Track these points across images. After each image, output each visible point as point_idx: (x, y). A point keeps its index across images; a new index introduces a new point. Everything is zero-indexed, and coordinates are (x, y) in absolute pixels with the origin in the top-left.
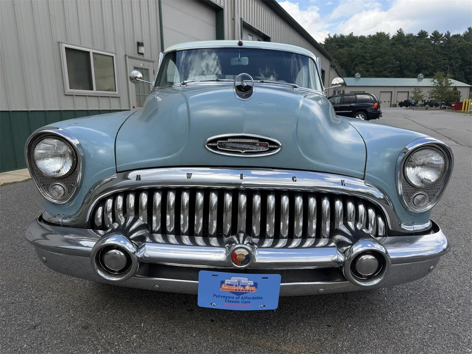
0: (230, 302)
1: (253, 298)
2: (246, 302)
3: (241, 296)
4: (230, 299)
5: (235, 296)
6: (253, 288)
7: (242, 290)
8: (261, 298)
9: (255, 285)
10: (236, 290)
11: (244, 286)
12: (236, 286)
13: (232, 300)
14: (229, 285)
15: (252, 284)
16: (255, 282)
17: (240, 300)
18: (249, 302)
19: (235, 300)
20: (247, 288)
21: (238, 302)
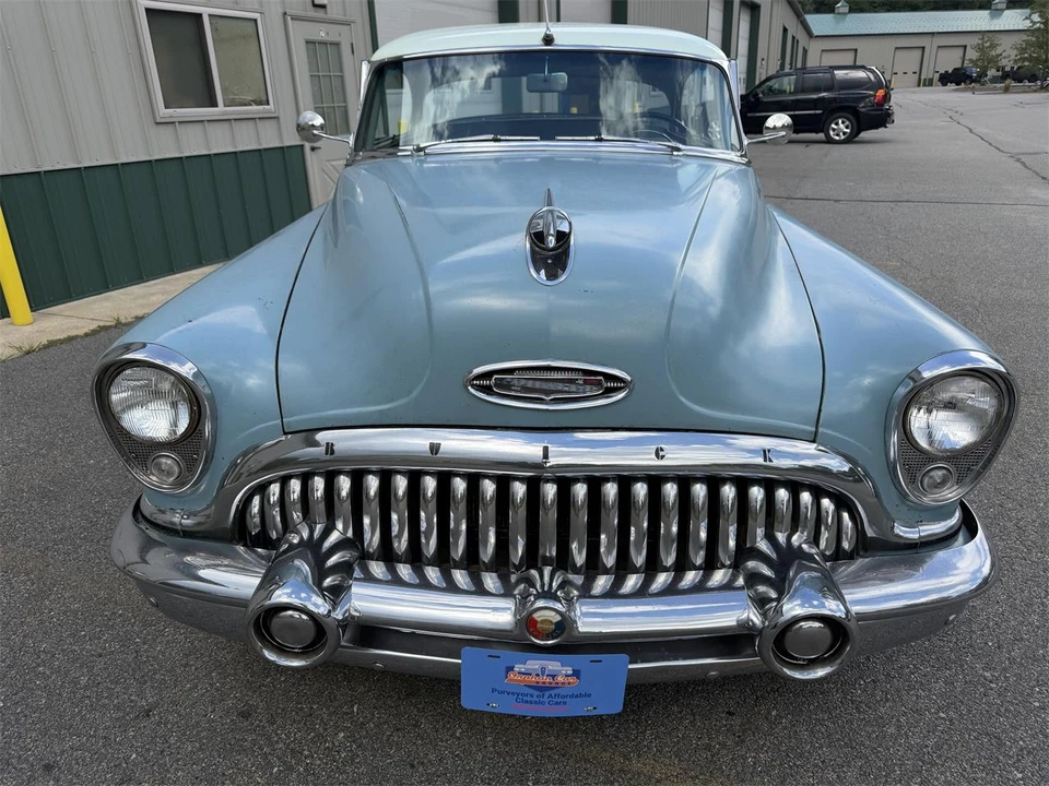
0: (527, 702)
1: (572, 696)
2: (557, 703)
3: (547, 694)
4: (525, 698)
5: (536, 693)
6: (571, 680)
7: (550, 683)
8: (589, 695)
9: (576, 674)
10: (538, 682)
11: (553, 676)
12: (538, 675)
13: (529, 698)
14: (524, 674)
15: (570, 672)
16: (576, 668)
17: (546, 699)
18: (565, 703)
19: (535, 699)
20: (560, 679)
21: (543, 703)
